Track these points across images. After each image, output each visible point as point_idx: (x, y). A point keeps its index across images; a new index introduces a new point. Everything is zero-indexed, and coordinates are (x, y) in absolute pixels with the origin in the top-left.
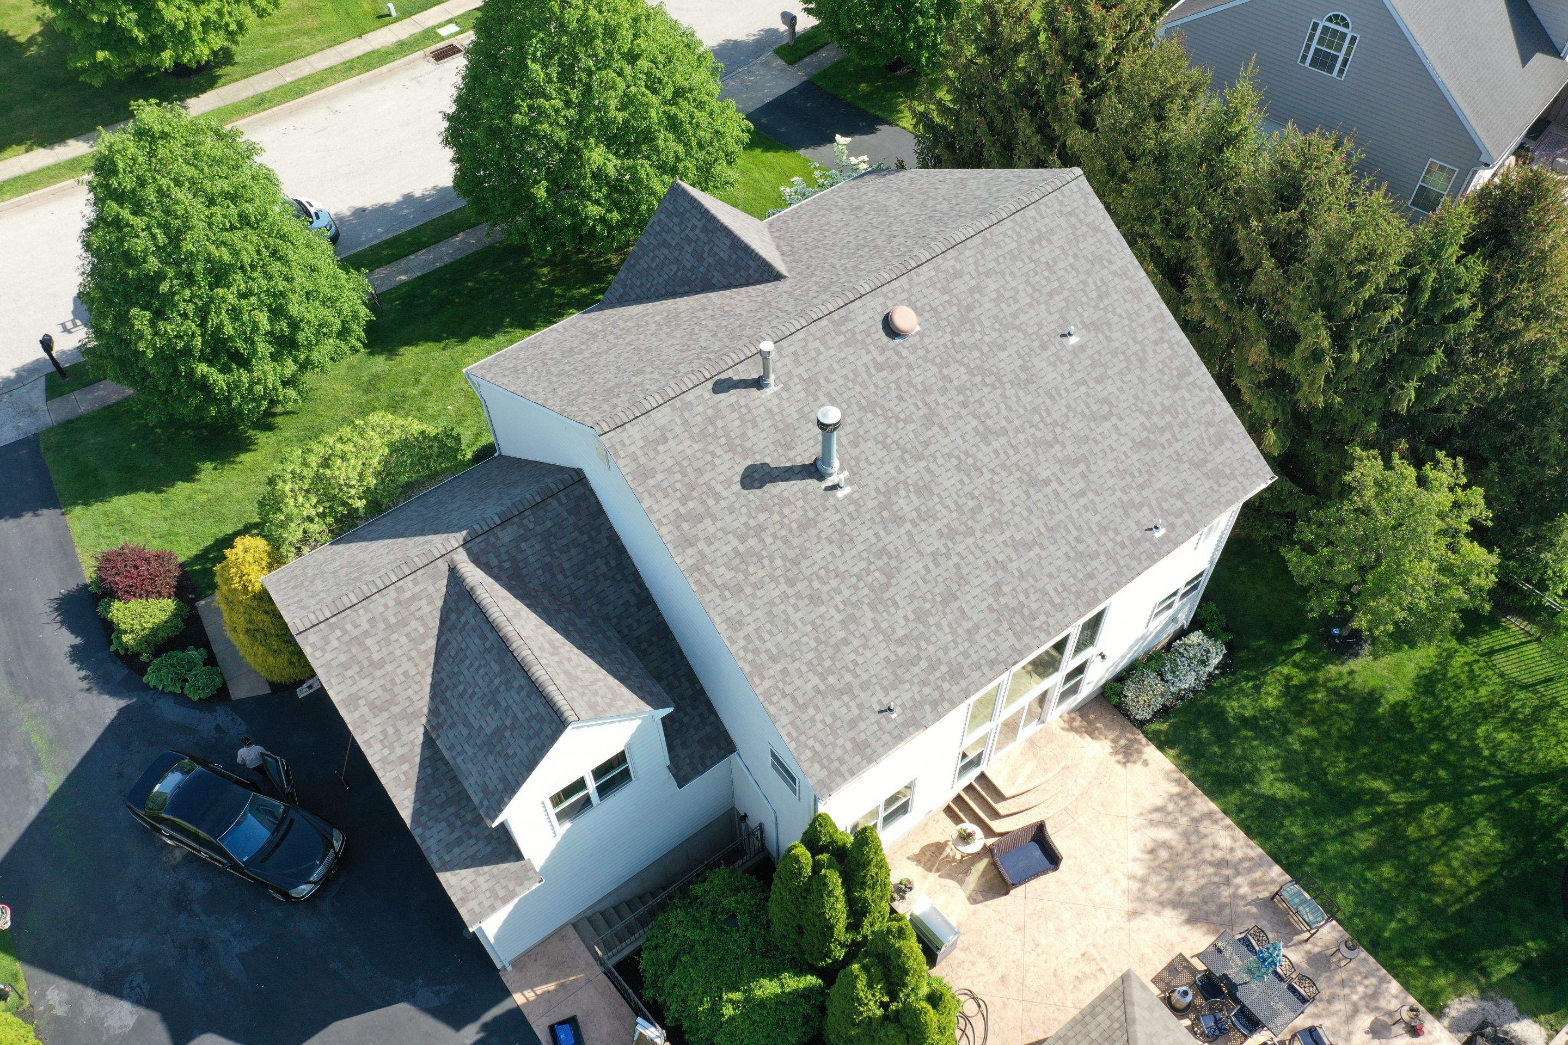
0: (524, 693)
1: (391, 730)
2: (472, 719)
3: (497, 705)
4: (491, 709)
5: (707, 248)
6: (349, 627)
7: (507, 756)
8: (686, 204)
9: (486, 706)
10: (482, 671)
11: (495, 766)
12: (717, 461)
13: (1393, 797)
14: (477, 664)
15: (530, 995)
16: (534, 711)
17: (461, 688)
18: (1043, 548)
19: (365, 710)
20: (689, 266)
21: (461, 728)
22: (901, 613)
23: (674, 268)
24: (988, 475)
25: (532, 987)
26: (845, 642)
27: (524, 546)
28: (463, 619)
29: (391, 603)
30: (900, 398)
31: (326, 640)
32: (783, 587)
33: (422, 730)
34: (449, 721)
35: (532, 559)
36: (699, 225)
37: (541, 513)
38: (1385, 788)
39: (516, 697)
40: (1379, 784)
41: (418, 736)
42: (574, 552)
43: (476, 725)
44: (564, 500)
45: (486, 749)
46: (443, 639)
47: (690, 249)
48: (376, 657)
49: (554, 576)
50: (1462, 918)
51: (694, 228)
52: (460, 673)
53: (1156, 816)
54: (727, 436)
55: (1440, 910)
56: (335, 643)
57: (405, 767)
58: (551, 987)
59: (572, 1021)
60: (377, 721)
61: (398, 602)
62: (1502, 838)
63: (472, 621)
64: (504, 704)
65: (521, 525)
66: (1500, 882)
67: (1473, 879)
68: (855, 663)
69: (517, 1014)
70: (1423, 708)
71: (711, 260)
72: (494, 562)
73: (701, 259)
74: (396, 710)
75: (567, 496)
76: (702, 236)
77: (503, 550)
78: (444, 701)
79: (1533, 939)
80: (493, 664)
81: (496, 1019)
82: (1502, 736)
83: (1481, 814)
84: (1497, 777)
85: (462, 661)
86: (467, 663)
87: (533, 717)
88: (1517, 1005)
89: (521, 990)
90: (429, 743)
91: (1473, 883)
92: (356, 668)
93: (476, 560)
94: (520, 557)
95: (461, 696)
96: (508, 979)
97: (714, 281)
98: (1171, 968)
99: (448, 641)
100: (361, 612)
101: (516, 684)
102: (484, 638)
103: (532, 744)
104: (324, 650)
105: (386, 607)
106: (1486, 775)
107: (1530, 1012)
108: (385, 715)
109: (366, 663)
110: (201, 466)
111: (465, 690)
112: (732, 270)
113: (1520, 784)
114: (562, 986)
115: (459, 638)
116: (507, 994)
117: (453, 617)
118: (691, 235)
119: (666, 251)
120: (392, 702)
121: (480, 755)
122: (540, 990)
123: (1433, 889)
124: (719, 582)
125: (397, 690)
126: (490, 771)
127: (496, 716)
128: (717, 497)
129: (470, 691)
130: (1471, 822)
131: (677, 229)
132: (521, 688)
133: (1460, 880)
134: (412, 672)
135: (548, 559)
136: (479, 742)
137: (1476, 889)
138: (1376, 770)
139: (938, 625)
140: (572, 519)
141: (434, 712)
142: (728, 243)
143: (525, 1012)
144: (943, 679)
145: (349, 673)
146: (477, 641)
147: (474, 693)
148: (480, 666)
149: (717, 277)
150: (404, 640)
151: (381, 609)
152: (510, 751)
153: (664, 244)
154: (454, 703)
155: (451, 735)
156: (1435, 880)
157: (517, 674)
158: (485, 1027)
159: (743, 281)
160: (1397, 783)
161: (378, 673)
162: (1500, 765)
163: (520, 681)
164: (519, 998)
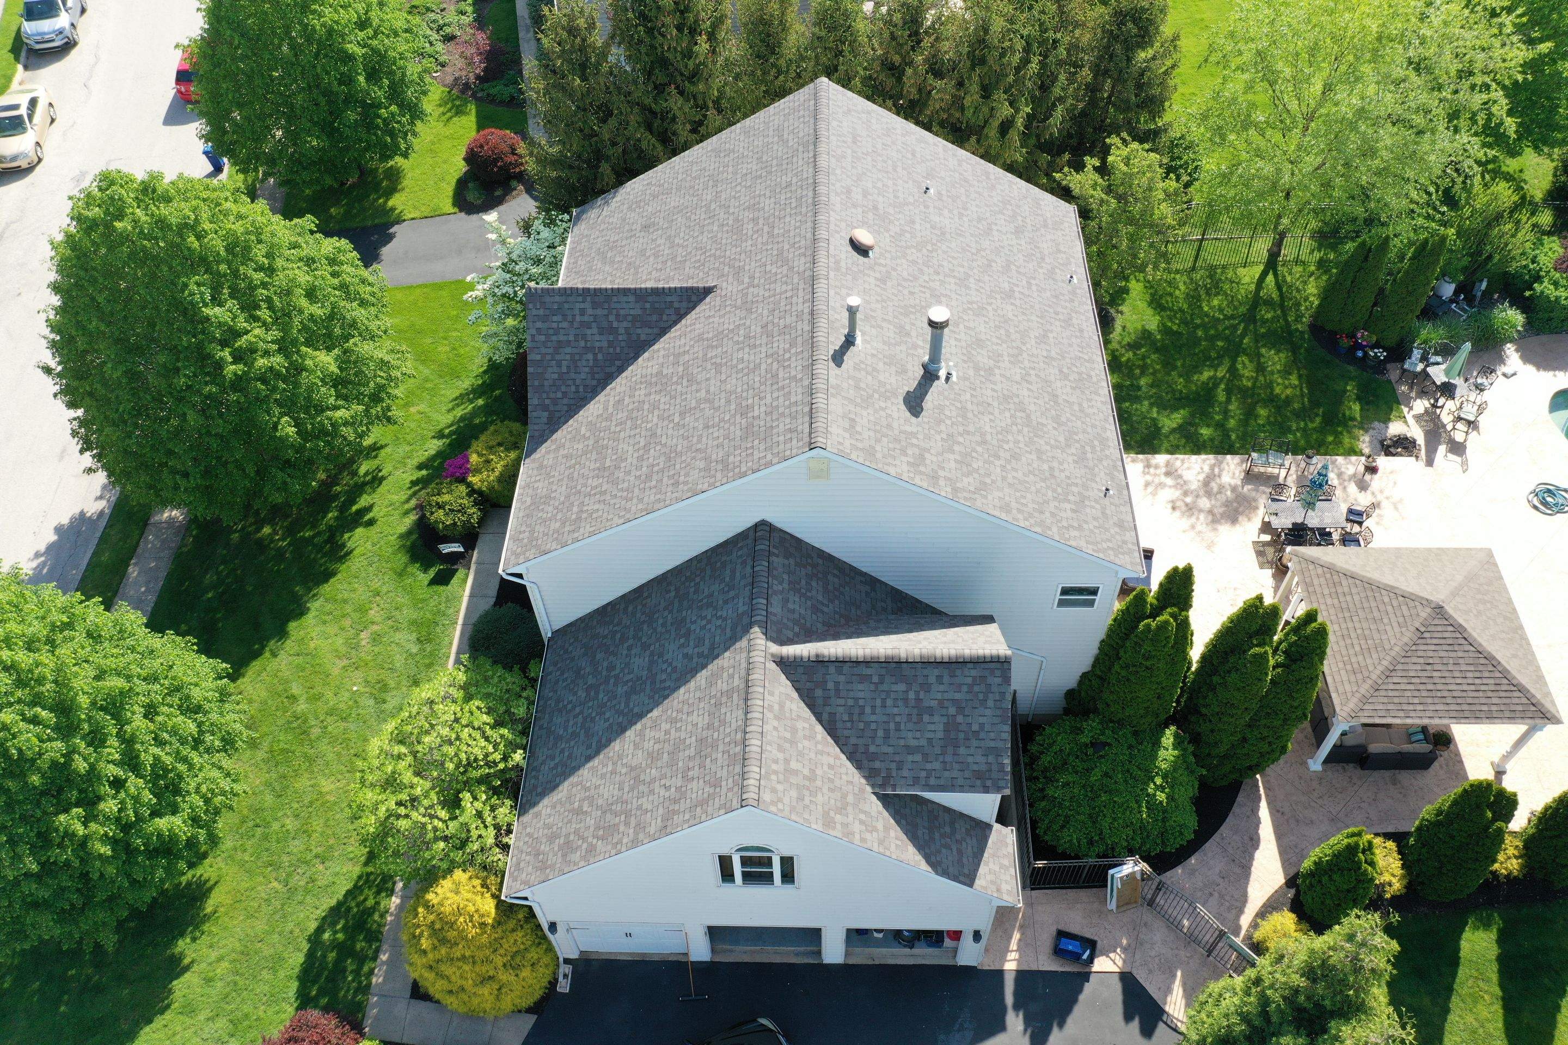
0: (946, 679)
1: (862, 817)
2: (913, 743)
3: (930, 711)
4: (926, 718)
5: (612, 318)
6: (774, 767)
7: (976, 733)
8: (557, 299)
9: (920, 721)
10: (889, 702)
11: (972, 751)
12: (889, 412)
13: (1220, 374)
14: (878, 702)
15: (1013, 956)
16: (969, 680)
17: (880, 733)
18: (1052, 331)
19: (838, 818)
20: (605, 344)
21: (910, 758)
22: (1050, 427)
23: (590, 356)
24: (990, 308)
25: (1007, 950)
26: (1051, 468)
27: (791, 606)
28: (830, 685)
29: (776, 723)
30: (911, 293)
31: (774, 791)
32: (997, 463)
33: (874, 798)
34: (893, 766)
35: (803, 612)
36: (587, 305)
37: (775, 572)
38: (1212, 373)
39: (942, 688)
40: (1206, 374)
41: (875, 805)
42: (814, 584)
43: (923, 742)
44: (776, 551)
45: (950, 750)
46: (825, 716)
47: (595, 331)
48: (806, 772)
49: (823, 612)
50: (1315, 404)
51: (583, 312)
52: (867, 724)
53: (1150, 489)
54: (874, 391)
55: (1303, 408)
56: (780, 787)
57: (892, 834)
58: (1016, 936)
59: (1061, 934)
60: (851, 817)
61: (777, 718)
62: (1278, 352)
63: (842, 678)
64: (934, 703)
65: (775, 593)
66: (1303, 372)
67: (1294, 380)
68: (1068, 478)
69: (1022, 976)
70: (1170, 319)
71: (625, 324)
72: (790, 634)
73: (612, 330)
74: (850, 799)
75: (774, 547)
76: (599, 312)
77: (785, 621)
78: (873, 757)
79: (1347, 384)
80: (894, 687)
81: (1016, 994)
82: (1215, 302)
83: (1258, 348)
84: (1239, 324)
85: (862, 713)
86: (868, 710)
87: (971, 686)
88: (1379, 421)
89: (1003, 959)
90: (886, 800)
91: (1297, 383)
92: (807, 793)
93: (782, 643)
94: (796, 616)
95: (886, 737)
96: (988, 964)
97: (643, 337)
98: (1260, 554)
99: (832, 714)
100: (769, 748)
101: (932, 679)
102: (864, 678)
103: (990, 703)
104: (780, 800)
105: (775, 728)
106: (1235, 327)
107: (1386, 420)
108: (850, 809)
109: (807, 783)
110: (177, 950)
111: (887, 731)
112: (655, 318)
113: (1250, 318)
114: (1022, 927)
115: (842, 702)
116: (1000, 973)
117: (819, 693)
118: (586, 318)
119: (568, 350)
120: (844, 796)
121: (949, 758)
122: (1014, 945)
123: (1288, 401)
124: (972, 489)
125: (838, 783)
126: (970, 759)
127: (936, 718)
128: (913, 435)
129: (892, 726)
130: (1259, 355)
131: (565, 325)
132: (939, 678)
133: (1291, 386)
134: (831, 761)
135: (809, 603)
136: (938, 750)
137: (1301, 384)
138: (1196, 369)
139: (1068, 420)
140: (792, 561)
141: (870, 775)
142: (631, 298)
143: (1025, 968)
144: (1102, 450)
145: (807, 801)
146: (860, 687)
147: (898, 724)
148: (884, 700)
149: (643, 333)
150: (806, 743)
151: (775, 733)
152: (975, 727)
153: (560, 345)
154: (886, 749)
155: (905, 773)
156: (1283, 396)
157: (925, 672)
158: (1016, 1007)
159: (674, 318)
160: (1211, 366)
161: (819, 783)
162: (1232, 317)
163: (934, 673)
164: (1011, 965)
